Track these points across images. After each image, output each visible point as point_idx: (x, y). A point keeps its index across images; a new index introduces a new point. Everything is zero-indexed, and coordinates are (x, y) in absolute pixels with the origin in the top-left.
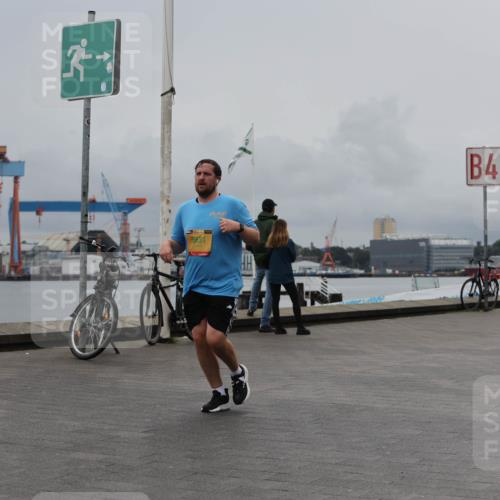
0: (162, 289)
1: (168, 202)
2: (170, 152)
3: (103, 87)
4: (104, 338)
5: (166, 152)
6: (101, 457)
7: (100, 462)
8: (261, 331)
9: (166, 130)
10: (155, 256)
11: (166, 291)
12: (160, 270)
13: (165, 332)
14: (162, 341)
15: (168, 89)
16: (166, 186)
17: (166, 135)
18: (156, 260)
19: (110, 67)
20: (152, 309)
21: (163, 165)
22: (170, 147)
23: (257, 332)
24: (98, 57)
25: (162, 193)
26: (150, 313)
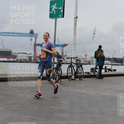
0: (73, 67)
1: (75, 45)
2: (76, 33)
3: (60, 16)
4: (58, 78)
5: (75, 32)
6: (58, 108)
7: (57, 109)
8: (97, 78)
9: (75, 27)
10: (71, 58)
11: (74, 67)
12: (72, 62)
13: (73, 77)
14: (72, 79)
15: (76, 17)
16: (75, 41)
17: (75, 28)
18: (72, 59)
19: (62, 11)
20: (70, 71)
21: (74, 36)
22: (76, 31)
23: (96, 78)
24: (59, 8)
25: (74, 43)
26: (70, 72)
